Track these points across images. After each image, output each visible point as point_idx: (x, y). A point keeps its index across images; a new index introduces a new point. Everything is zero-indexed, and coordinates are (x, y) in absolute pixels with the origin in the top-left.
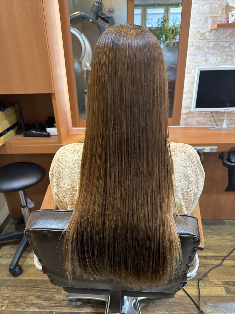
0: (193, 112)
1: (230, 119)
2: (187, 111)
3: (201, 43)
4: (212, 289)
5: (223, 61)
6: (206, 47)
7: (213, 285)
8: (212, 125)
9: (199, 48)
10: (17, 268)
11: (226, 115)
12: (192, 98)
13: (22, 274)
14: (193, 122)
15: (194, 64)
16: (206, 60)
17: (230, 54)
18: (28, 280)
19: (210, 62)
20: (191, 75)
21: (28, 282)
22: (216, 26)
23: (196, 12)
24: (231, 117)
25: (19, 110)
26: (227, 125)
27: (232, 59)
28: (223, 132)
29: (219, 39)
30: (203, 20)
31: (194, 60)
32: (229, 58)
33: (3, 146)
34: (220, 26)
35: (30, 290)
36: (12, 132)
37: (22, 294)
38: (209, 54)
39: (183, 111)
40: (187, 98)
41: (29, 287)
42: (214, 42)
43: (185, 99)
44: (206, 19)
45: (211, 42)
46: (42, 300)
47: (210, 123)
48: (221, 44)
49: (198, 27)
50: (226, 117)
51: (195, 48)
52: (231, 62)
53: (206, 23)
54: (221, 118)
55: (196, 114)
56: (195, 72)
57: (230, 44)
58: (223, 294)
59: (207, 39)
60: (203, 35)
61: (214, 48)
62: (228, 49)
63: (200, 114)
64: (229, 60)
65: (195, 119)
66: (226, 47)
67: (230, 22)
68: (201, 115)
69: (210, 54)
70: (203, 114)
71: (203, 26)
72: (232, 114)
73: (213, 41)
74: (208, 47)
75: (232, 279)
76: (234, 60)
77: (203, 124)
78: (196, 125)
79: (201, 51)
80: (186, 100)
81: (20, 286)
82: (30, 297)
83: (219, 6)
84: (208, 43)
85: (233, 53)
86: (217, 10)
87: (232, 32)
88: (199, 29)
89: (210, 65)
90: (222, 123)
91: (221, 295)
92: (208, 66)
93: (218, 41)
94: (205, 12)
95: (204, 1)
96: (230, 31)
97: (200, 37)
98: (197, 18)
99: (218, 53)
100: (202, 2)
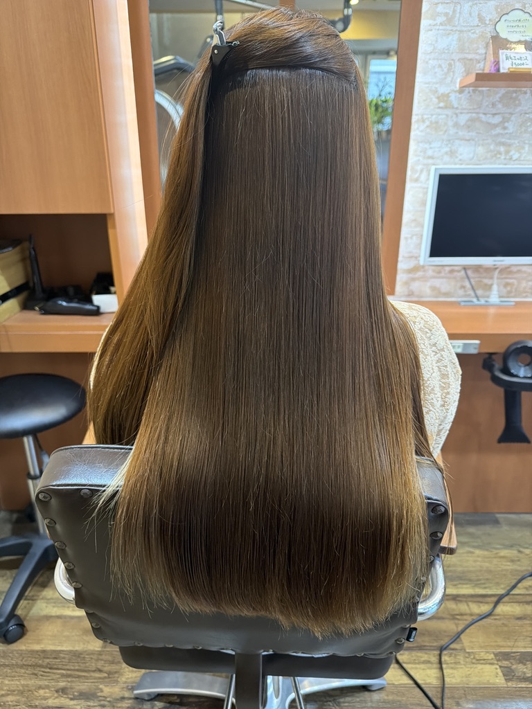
0: (423, 267)
1: (506, 285)
2: (412, 264)
3: (440, 117)
4: (472, 669)
5: (489, 155)
6: (450, 123)
7: (474, 661)
8: (466, 296)
9: (435, 126)
10: (13, 622)
11: (496, 273)
12: (422, 236)
13: (25, 637)
14: (424, 289)
15: (426, 161)
16: (452, 153)
17: (503, 140)
18: (37, 651)
19: (460, 157)
20: (419, 185)
21: (37, 656)
22: (472, 79)
23: (430, 49)
24: (508, 280)
26: (500, 297)
27: (507, 152)
28: (492, 311)
29: (480, 108)
30: (445, 65)
31: (425, 151)
32: (502, 149)
34: (482, 78)
35: (42, 675)
36: (12, 304)
37: (23, 686)
38: (456, 139)
39: (402, 265)
40: (409, 236)
41: (38, 669)
42: (470, 115)
43: (406, 238)
44: (450, 65)
45: (461, 113)
46: (71, 699)
47: (461, 292)
48: (483, 118)
49: (434, 81)
50: (498, 278)
51: (427, 127)
52: (505, 159)
53: (452, 73)
54: (486, 281)
55: (430, 273)
56: (428, 179)
57: (504, 118)
58: (498, 681)
59: (453, 108)
60: (445, 99)
61: (469, 126)
62: (498, 130)
63: (440, 272)
64: (500, 154)
65: (429, 284)
66: (495, 126)
67: (502, 71)
68: (443, 274)
69: (461, 140)
70: (447, 271)
71: (445, 78)
72: (511, 272)
73: (465, 111)
74: (456, 125)
75: (518, 647)
76: (512, 153)
77: (446, 294)
78: (430, 297)
79: (441, 133)
80: (409, 241)
81: (18, 666)
82: (41, 692)
83: (479, 38)
84: (455, 116)
85: (510, 139)
86: (475, 45)
87: (506, 92)
88: (437, 86)
89: (461, 164)
90: (487, 293)
91: (494, 684)
92: (456, 164)
93: (477, 113)
94: (448, 49)
95: (446, 25)
96: (503, 91)
97: (439, 103)
98: (431, 62)
99: (476, 139)
100: (441, 27)
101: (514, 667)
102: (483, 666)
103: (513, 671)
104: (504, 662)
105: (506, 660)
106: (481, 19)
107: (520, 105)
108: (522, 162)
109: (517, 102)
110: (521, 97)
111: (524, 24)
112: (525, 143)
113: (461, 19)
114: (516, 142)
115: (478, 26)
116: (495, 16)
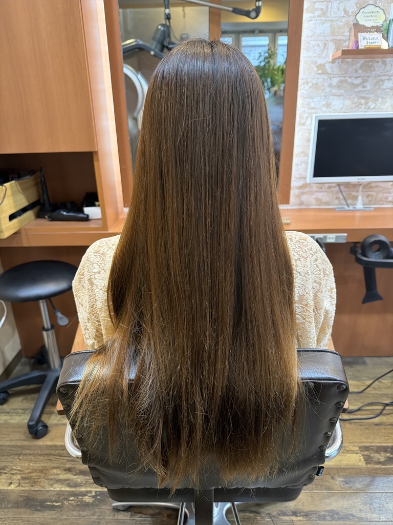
0: (310, 184)
1: (368, 196)
2: (301, 183)
3: (319, 80)
5: (354, 106)
6: (326, 84)
7: (345, 451)
8: (340, 204)
9: (316, 86)
11: (361, 188)
12: (308, 163)
14: (310, 200)
15: (310, 111)
16: (328, 105)
17: (363, 95)
18: (51, 446)
19: (334, 108)
20: (306, 127)
21: (51, 449)
22: (339, 53)
23: (311, 34)
24: (369, 193)
25: (41, 180)
26: (364, 205)
27: (366, 103)
28: (358, 214)
29: (346, 73)
30: (321, 45)
31: (309, 104)
32: (363, 101)
33: (15, 233)
34: (346, 53)
35: (55, 461)
36: (29, 214)
37: (42, 467)
38: (331, 95)
39: (294, 183)
40: (300, 163)
41: (52, 456)
42: (339, 78)
43: (297, 165)
44: (325, 44)
45: (334, 77)
46: (74, 475)
47: (336, 202)
48: (349, 80)
49: (314, 55)
50: (362, 192)
51: (310, 87)
52: (365, 108)
53: (326, 50)
54: (354, 194)
55: (315, 188)
56: (311, 124)
57: (363, 80)
58: (360, 464)
59: (328, 73)
60: (323, 67)
61: (339, 86)
62: (360, 88)
63: (321, 188)
64: (361, 104)
65: (314, 196)
66: (357, 86)
67: (360, 48)
68: (323, 190)
69: (334, 95)
70: (326, 187)
71: (322, 53)
72: (371, 187)
73: (337, 76)
74: (330, 85)
75: (375, 443)
76: (370, 104)
77: (327, 203)
78: (315, 205)
79: (320, 91)
80: (300, 167)
81: (38, 455)
82: (55, 471)
83: (345, 25)
84: (329, 79)
85: (368, 94)
86: (342, 30)
87: (365, 62)
88: (316, 59)
89: (334, 112)
90: (355, 202)
91: (357, 466)
92: (330, 112)
93: (345, 77)
94: (324, 33)
95: (321, 17)
96: (362, 61)
97: (318, 70)
98: (311, 42)
99: (345, 95)
100: (318, 18)
101: (372, 455)
102: (351, 455)
103: (371, 458)
104: (365, 452)
105: (366, 451)
106: (346, 12)
107: (374, 70)
108: (377, 110)
109: (373, 68)
110: (375, 65)
111: (376, 15)
112: (378, 97)
113: (332, 12)
114: (373, 96)
115: (344, 17)
116: (355, 9)
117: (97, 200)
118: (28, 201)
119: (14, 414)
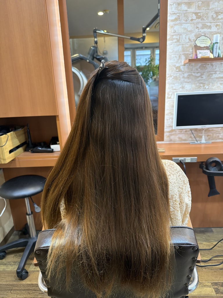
0: (175, 130)
1: (208, 136)
2: (170, 129)
3: (177, 75)
4: (202, 289)
5: (197, 87)
6: (181, 77)
7: (203, 286)
8: (192, 140)
9: (176, 78)
11: (203, 131)
12: (173, 118)
14: (176, 138)
15: (173, 91)
16: (183, 88)
17: (202, 82)
18: (30, 284)
19: (186, 89)
20: (171, 100)
22: (187, 61)
23: (172, 51)
24: (208, 134)
25: (27, 131)
26: (206, 140)
27: (204, 86)
28: (203, 146)
29: (192, 71)
30: (178, 56)
32: (202, 85)
33: (13, 160)
34: (191, 61)
36: (21, 149)
38: (185, 82)
39: (166, 130)
40: (169, 119)
41: (30, 291)
42: (188, 73)
44: (180, 56)
45: (185, 73)
47: (190, 139)
48: (194, 74)
49: (174, 62)
50: (204, 133)
51: (173, 78)
52: (203, 89)
53: (180, 59)
54: (200, 134)
55: (178, 132)
56: (174, 97)
57: (201, 74)
58: (213, 294)
59: (182, 71)
60: (179, 68)
61: (188, 78)
62: (200, 78)
63: (181, 132)
64: (201, 87)
65: (177, 136)
66: (198, 77)
67: (198, 58)
68: (183, 133)
69: (186, 82)
70: (184, 131)
71: (178, 61)
72: (209, 131)
74: (184, 77)
75: (221, 280)
76: (205, 86)
77: (185, 140)
78: (178, 141)
79: (178, 80)
80: (168, 121)
81: (22, 290)
83: (190, 46)
84: (183, 74)
85: (204, 81)
86: (188, 49)
87: (202, 65)
88: (175, 64)
89: (187, 91)
90: (200, 139)
91: (211, 295)
92: (184, 91)
93: (191, 73)
94: (178, 51)
95: (177, 42)
96: (200, 64)
97: (177, 69)
98: (172, 55)
99: (192, 82)
100: (175, 43)
101: (219, 288)
102: (207, 288)
103: (219, 290)
105: (216, 285)
106: (190, 40)
107: (207, 69)
108: (210, 90)
109: (206, 68)
110: (207, 66)
111: (206, 41)
112: (210, 83)
113: (182, 40)
114: (207, 82)
115: (189, 42)
116: (195, 38)
117: (58, 141)
118: (20, 142)
119: (9, 265)
